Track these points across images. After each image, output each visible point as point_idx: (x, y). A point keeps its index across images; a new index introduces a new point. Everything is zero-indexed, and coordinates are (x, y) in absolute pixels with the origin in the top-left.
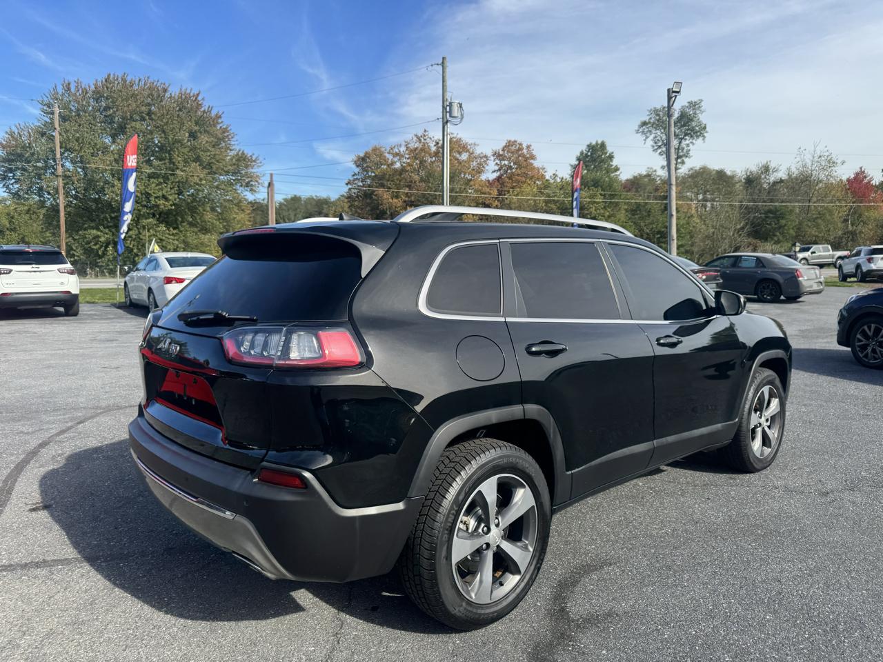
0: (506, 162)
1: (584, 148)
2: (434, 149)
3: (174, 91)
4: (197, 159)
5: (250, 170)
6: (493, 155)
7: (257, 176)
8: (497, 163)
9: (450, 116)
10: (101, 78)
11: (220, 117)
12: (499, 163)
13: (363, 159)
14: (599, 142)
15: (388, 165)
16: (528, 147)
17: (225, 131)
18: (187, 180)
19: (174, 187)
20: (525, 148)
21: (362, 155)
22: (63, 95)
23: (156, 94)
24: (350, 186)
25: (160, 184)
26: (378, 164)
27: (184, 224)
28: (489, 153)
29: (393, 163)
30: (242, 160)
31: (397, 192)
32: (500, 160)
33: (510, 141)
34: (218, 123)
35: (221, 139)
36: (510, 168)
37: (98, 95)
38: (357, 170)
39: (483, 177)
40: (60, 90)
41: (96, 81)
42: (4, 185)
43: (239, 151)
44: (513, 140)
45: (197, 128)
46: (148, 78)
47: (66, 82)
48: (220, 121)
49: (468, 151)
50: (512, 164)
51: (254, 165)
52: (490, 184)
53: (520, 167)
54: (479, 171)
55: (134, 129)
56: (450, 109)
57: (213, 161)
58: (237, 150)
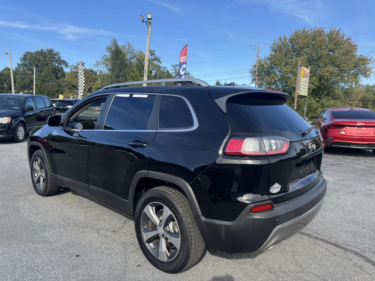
3: (327, 31)
5: (367, 65)
7: (371, 69)
10: (293, 32)
11: (350, 39)
27: (323, 95)
30: (363, 61)
35: (351, 51)
37: (292, 40)
40: (277, 41)
41: (292, 34)
45: (335, 47)
46: (316, 27)
48: (350, 41)
51: (369, 62)
58: (359, 55)
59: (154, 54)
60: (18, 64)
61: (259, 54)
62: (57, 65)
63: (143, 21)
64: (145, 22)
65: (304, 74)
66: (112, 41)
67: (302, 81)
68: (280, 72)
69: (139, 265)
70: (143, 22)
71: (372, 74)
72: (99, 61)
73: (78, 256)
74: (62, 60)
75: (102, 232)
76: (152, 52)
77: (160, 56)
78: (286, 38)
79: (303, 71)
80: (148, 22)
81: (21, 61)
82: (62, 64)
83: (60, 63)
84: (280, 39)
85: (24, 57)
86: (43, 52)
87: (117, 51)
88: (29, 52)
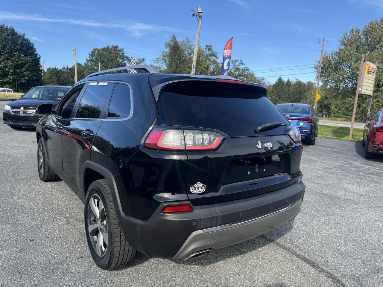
40: (348, 33)
41: (366, 26)
59: (211, 50)
60: (87, 60)
61: (324, 49)
62: (120, 60)
63: (193, 14)
64: (195, 16)
65: (369, 69)
66: (172, 36)
67: (365, 77)
68: (350, 69)
69: (82, 257)
70: (194, 16)
72: (159, 57)
73: (32, 240)
74: (125, 56)
75: (72, 220)
76: (209, 48)
77: (217, 52)
78: (359, 31)
79: (367, 66)
80: (199, 16)
81: (90, 57)
82: (125, 59)
83: (123, 59)
85: (92, 53)
86: (109, 48)
87: (175, 47)
88: (97, 48)
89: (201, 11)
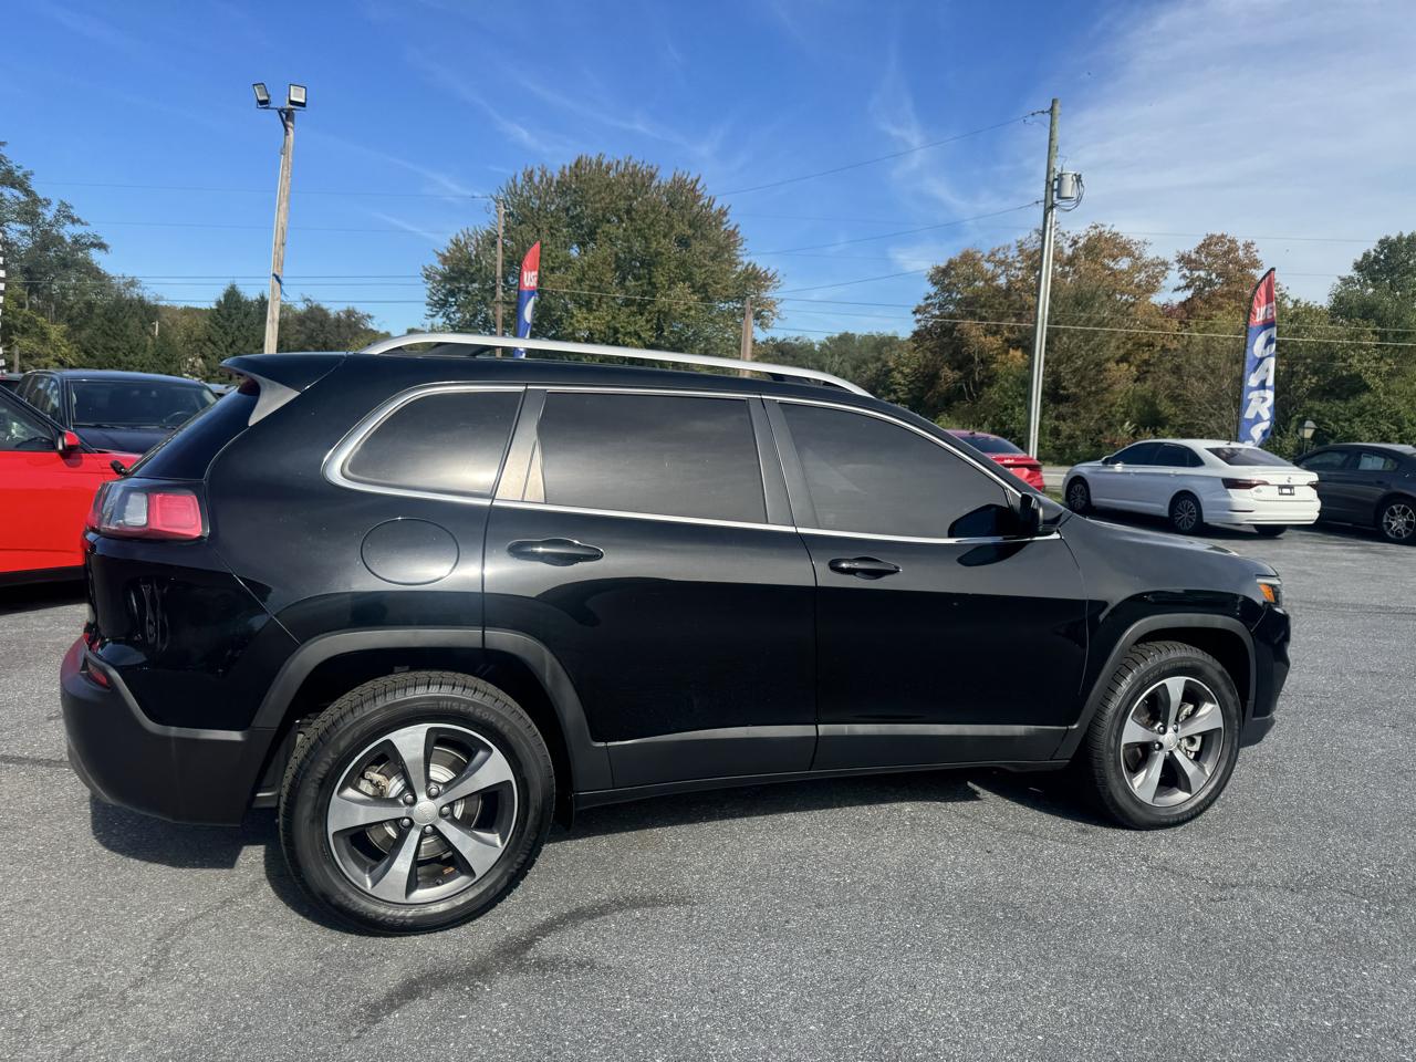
0: (1202, 274)
1: (1372, 246)
2: (1068, 251)
3: (665, 177)
4: (689, 278)
5: (764, 294)
6: (1179, 261)
7: (773, 304)
8: (1184, 276)
9: (1059, 197)
10: (570, 162)
11: (725, 214)
12: (1188, 275)
13: (945, 272)
14: (1406, 235)
15: (986, 281)
16: (1248, 246)
17: (733, 234)
18: (670, 310)
19: (651, 320)
20: (1242, 247)
21: (943, 265)
22: (523, 187)
23: (639, 182)
24: (919, 316)
25: (633, 314)
26: (970, 281)
28: (1171, 257)
29: (994, 278)
30: (755, 278)
31: (997, 326)
32: (1191, 270)
33: (1212, 237)
34: (722, 223)
35: (725, 247)
36: (1210, 283)
37: (563, 188)
38: (932, 290)
39: (1158, 299)
40: (520, 182)
41: (564, 167)
42: (444, 314)
43: (749, 264)
44: (1218, 234)
45: (690, 232)
46: (630, 159)
47: (529, 169)
48: (725, 220)
49: (1130, 254)
50: (1214, 276)
51: (768, 286)
52: (1168, 312)
53: (1228, 282)
54: (1151, 288)
55: (607, 234)
56: (1059, 185)
57: (710, 281)
58: (746, 263)
63: (262, 102)
71: (775, 319)
84: (530, 177)
89: (303, 101)
